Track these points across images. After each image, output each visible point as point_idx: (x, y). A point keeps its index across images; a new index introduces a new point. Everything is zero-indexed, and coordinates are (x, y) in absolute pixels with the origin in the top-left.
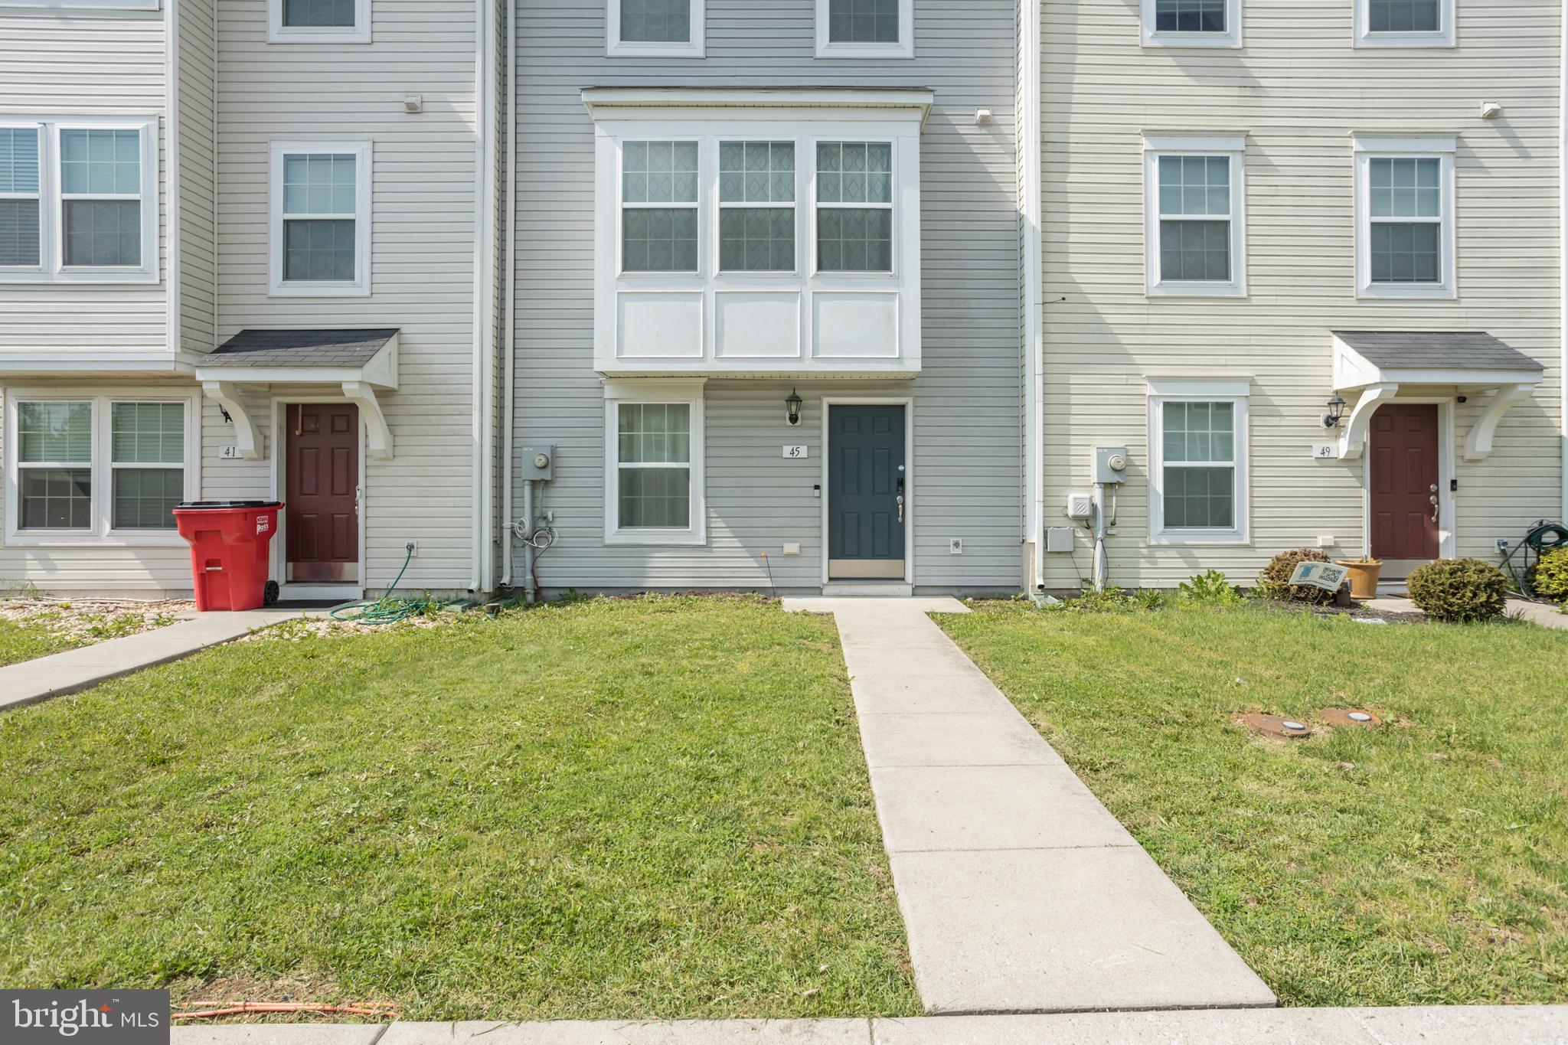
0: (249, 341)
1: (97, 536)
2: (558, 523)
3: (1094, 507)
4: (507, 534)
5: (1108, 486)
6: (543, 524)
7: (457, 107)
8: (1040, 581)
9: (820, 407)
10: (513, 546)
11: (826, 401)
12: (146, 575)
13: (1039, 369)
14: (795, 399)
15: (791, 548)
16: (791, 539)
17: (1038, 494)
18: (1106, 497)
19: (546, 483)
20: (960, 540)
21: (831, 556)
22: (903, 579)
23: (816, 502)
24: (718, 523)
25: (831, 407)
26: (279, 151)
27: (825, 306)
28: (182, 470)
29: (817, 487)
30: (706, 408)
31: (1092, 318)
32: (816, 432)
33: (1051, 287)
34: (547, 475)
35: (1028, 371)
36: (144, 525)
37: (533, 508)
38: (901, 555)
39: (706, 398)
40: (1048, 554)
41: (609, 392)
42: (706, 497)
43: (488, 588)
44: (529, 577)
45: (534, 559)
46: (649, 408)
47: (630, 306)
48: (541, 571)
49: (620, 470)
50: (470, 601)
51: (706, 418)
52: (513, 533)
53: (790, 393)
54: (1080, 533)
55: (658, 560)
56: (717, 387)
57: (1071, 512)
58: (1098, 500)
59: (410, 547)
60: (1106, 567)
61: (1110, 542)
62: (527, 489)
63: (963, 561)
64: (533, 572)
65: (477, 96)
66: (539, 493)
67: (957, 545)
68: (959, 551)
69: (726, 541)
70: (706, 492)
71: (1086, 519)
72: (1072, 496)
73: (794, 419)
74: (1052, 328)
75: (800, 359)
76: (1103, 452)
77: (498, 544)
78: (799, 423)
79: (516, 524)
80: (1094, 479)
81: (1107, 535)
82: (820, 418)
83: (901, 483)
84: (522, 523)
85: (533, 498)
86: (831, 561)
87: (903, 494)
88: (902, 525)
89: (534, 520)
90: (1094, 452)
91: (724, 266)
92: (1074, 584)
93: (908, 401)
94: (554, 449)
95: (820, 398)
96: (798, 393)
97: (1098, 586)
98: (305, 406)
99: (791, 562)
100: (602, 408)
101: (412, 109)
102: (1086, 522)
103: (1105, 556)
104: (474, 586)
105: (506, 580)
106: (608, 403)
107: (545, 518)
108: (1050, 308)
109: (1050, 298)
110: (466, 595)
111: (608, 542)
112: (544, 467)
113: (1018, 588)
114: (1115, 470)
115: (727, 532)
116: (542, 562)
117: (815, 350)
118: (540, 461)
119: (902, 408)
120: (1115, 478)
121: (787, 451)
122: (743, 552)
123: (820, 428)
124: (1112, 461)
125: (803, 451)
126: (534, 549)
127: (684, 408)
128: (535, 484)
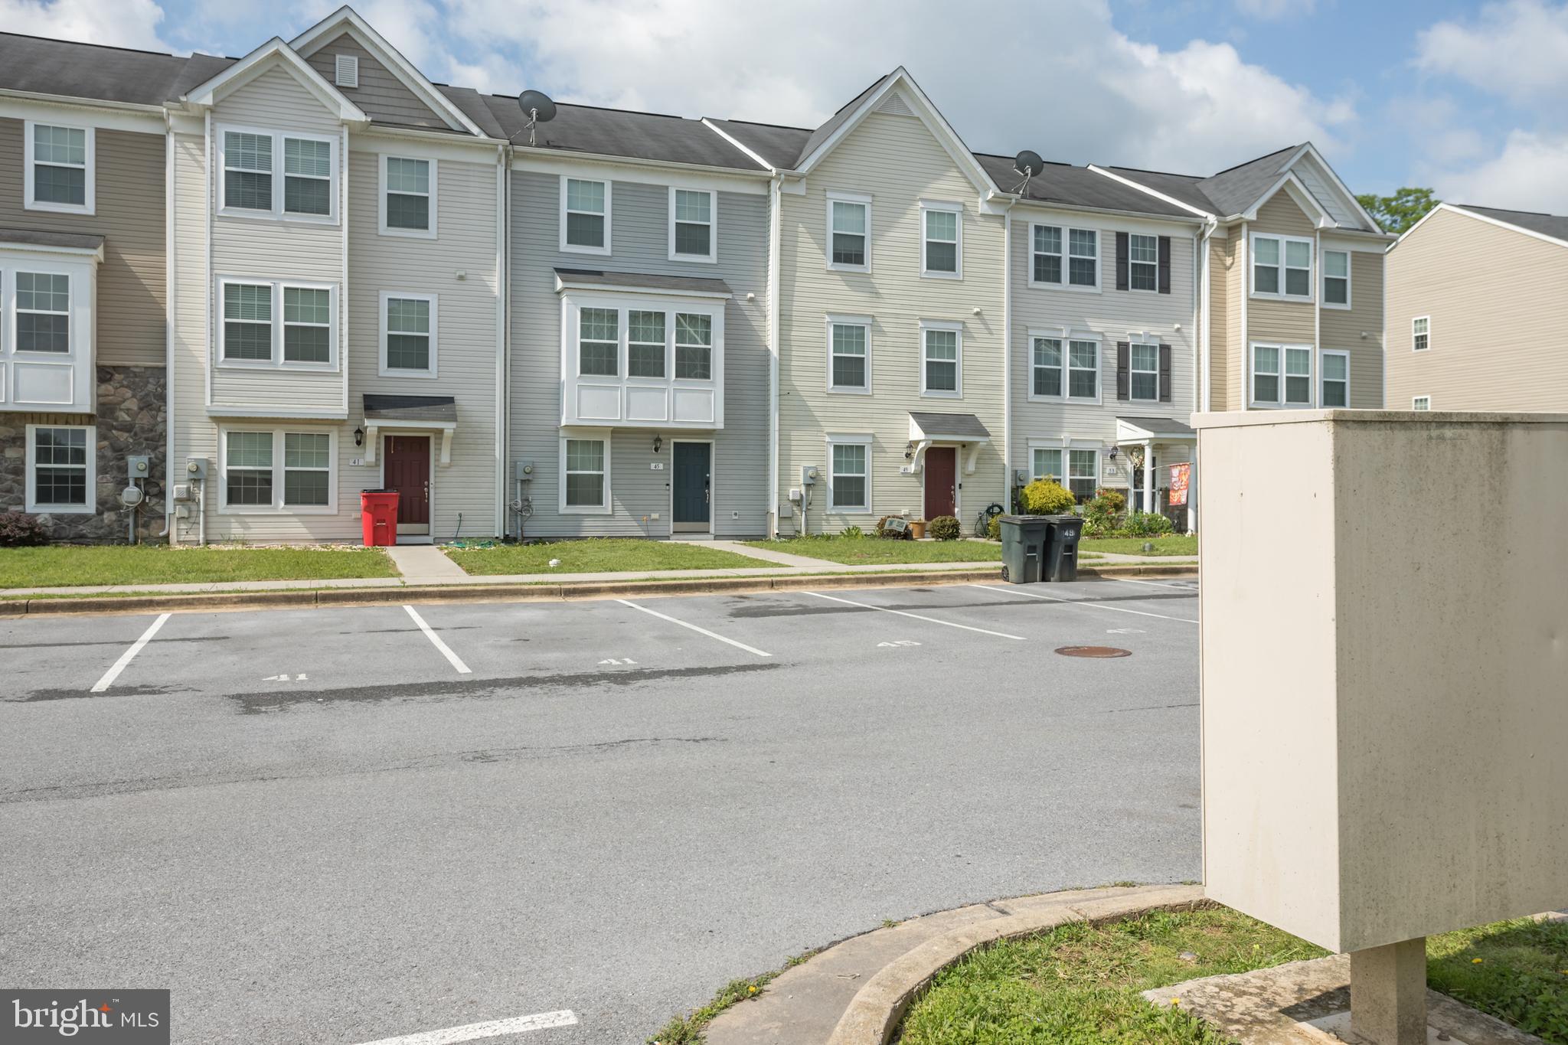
1: (276, 508)
2: (536, 502)
3: (802, 496)
4: (507, 508)
5: (808, 486)
6: (527, 503)
7: (485, 278)
8: (776, 531)
9: (670, 443)
10: (511, 515)
11: (673, 441)
12: (305, 530)
13: (777, 428)
14: (658, 440)
15: (655, 516)
16: (654, 511)
17: (776, 489)
18: (807, 491)
19: (529, 481)
20: (737, 512)
21: (674, 521)
22: (708, 532)
23: (667, 492)
24: (618, 503)
25: (675, 443)
26: (385, 296)
27: (680, 395)
28: (328, 472)
29: (668, 485)
30: (612, 444)
31: (801, 403)
32: (667, 457)
33: (783, 387)
34: (530, 477)
35: (772, 428)
36: (303, 502)
37: (522, 494)
38: (707, 519)
39: (612, 438)
40: (780, 518)
41: (562, 434)
42: (612, 490)
43: (500, 535)
44: (520, 531)
45: (522, 522)
46: (582, 443)
47: (584, 392)
48: (525, 527)
49: (568, 475)
50: (494, 541)
51: (612, 448)
52: (511, 508)
53: (656, 436)
54: (795, 509)
55: (587, 522)
56: (618, 433)
57: (791, 498)
58: (803, 493)
59: (460, 516)
60: (807, 525)
61: (809, 513)
62: (519, 485)
63: (739, 523)
64: (522, 527)
65: (497, 273)
66: (525, 486)
67: (736, 514)
68: (737, 518)
69: (621, 512)
70: (612, 487)
71: (798, 501)
72: (791, 490)
73: (656, 449)
74: (783, 407)
75: (665, 421)
76: (806, 470)
77: (504, 514)
78: (659, 451)
79: (512, 503)
80: (802, 482)
81: (808, 509)
82: (669, 449)
83: (708, 483)
84: (515, 502)
85: (522, 489)
86: (674, 523)
87: (709, 489)
88: (709, 505)
89: (522, 501)
90: (802, 469)
91: (630, 374)
92: (792, 533)
93: (713, 442)
94: (534, 463)
95: (669, 439)
96: (659, 437)
97: (803, 533)
98: (396, 437)
99: (655, 523)
100: (558, 442)
101: (461, 278)
102: (798, 503)
103: (807, 520)
104: (496, 535)
105: (507, 533)
106: (561, 440)
107: (529, 500)
108: (783, 397)
109: (783, 393)
111: (561, 512)
112: (528, 473)
113: (765, 536)
114: (811, 478)
115: (622, 508)
116: (526, 523)
117: (674, 417)
118: (526, 469)
119: (708, 445)
120: (811, 482)
121: (653, 466)
122: (630, 518)
123: (669, 454)
124: (810, 473)
125: (661, 466)
126: (522, 516)
127: (601, 443)
128: (523, 481)
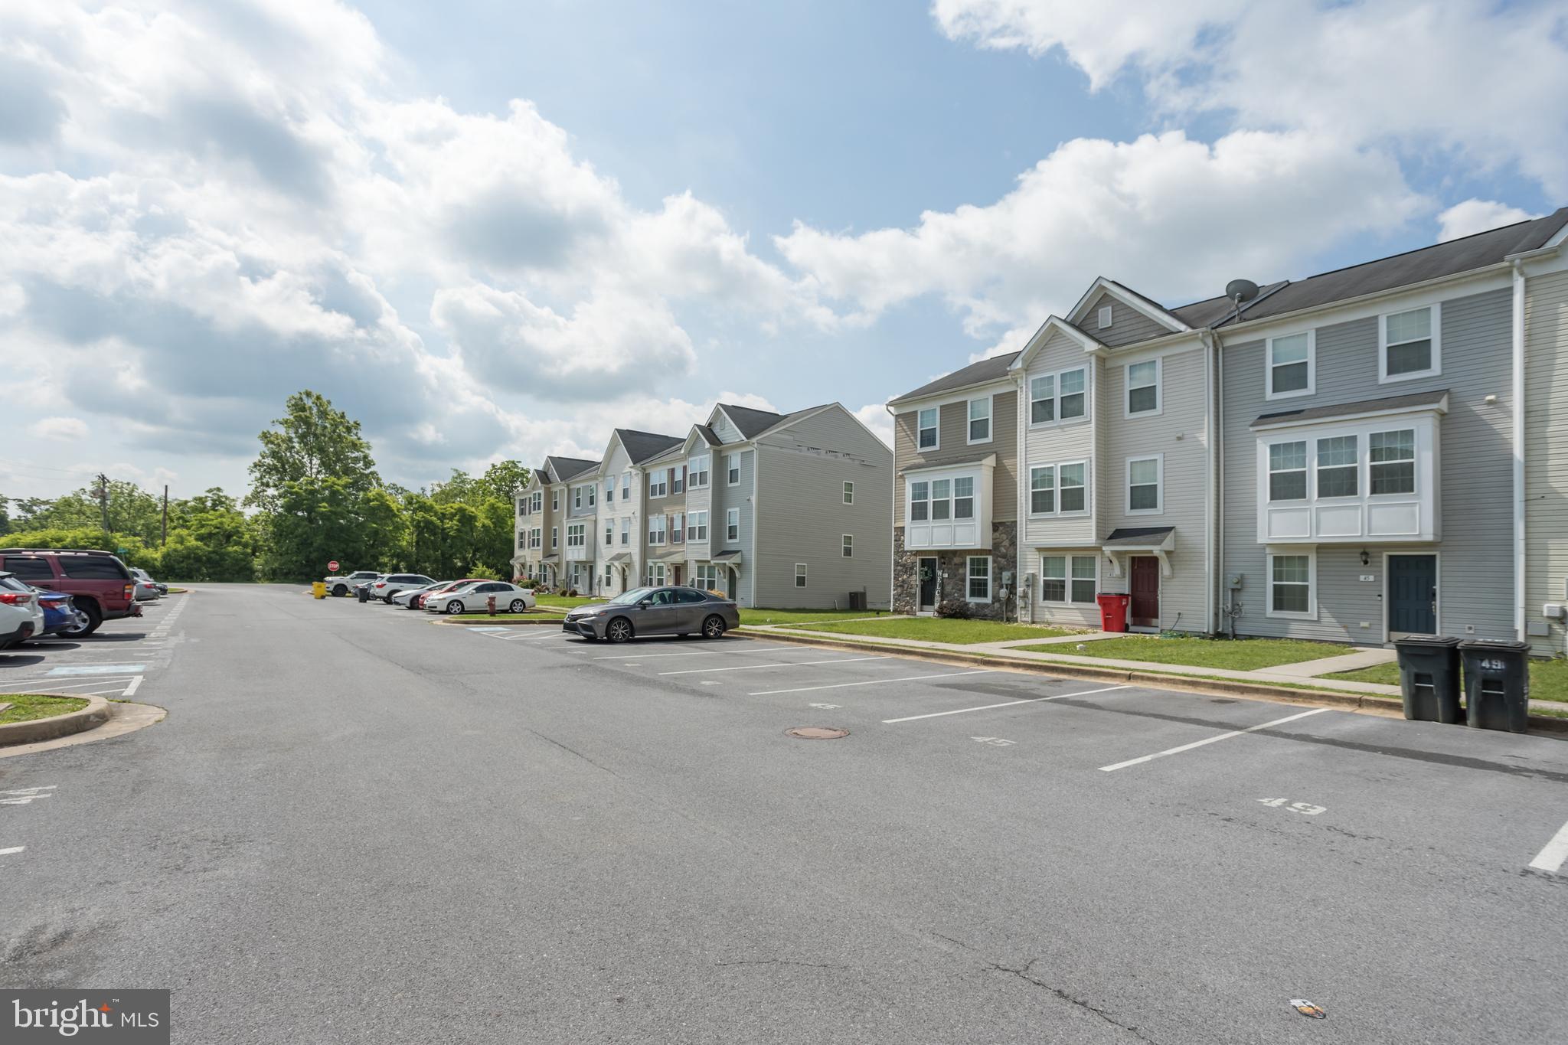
0: (1119, 534)
1: (1067, 604)
2: (1245, 607)
3: (1565, 612)
4: (1221, 611)
6: (1237, 607)
7: (1197, 435)
9: (1381, 557)
10: (1224, 617)
11: (1386, 554)
12: (1081, 618)
13: (1522, 536)
14: (1365, 553)
15: (1367, 624)
16: (1365, 620)
17: (1522, 604)
19: (1239, 590)
20: (1473, 626)
21: (1392, 630)
23: (1379, 603)
24: (1323, 610)
25: (1388, 556)
26: (1129, 460)
27: (1374, 511)
28: (1094, 581)
29: (1380, 596)
30: (1318, 557)
32: (1378, 570)
33: (1532, 491)
34: (1238, 586)
35: (1516, 537)
36: (1082, 601)
37: (1233, 600)
38: (1433, 632)
39: (1317, 553)
40: (1529, 636)
41: (1268, 551)
42: (1318, 599)
43: (1211, 632)
44: (1231, 629)
45: (1233, 622)
46: (1288, 558)
47: (1274, 516)
48: (1237, 628)
49: (1274, 585)
50: (1203, 636)
51: (1318, 562)
52: (1224, 611)
53: (1362, 550)
55: (1294, 626)
56: (1322, 549)
57: (1546, 615)
59: (1179, 614)
62: (1230, 593)
64: (1232, 627)
65: (1206, 430)
66: (1235, 594)
67: (1470, 628)
68: (1471, 632)
69: (1327, 618)
70: (1318, 594)
71: (1558, 618)
72: (1547, 605)
73: (1366, 562)
74: (1534, 513)
75: (1361, 536)
77: (1216, 615)
78: (1369, 564)
79: (1225, 607)
80: (1565, 596)
82: (1379, 563)
83: (1434, 595)
84: (1227, 607)
85: (1233, 596)
86: (1392, 633)
87: (1435, 600)
88: (1435, 617)
89: (1233, 606)
90: (1565, 582)
91: (1320, 495)
92: (1550, 654)
93: (1438, 554)
94: (1242, 576)
95: (1380, 553)
96: (1367, 550)
98: (1138, 557)
99: (1366, 631)
100: (1266, 557)
101: (1179, 439)
102: (1560, 620)
104: (1205, 631)
105: (1220, 630)
106: (1268, 556)
107: (1238, 605)
108: (1533, 502)
109: (1532, 497)
110: (1202, 635)
111: (1268, 616)
112: (1237, 583)
115: (1329, 615)
116: (1236, 623)
117: (1369, 531)
118: (1235, 580)
119: (1433, 557)
121: (1362, 578)
122: (1337, 625)
123: (1382, 567)
125: (1371, 578)
126: (1233, 618)
127: (1306, 558)
128: (1233, 590)
